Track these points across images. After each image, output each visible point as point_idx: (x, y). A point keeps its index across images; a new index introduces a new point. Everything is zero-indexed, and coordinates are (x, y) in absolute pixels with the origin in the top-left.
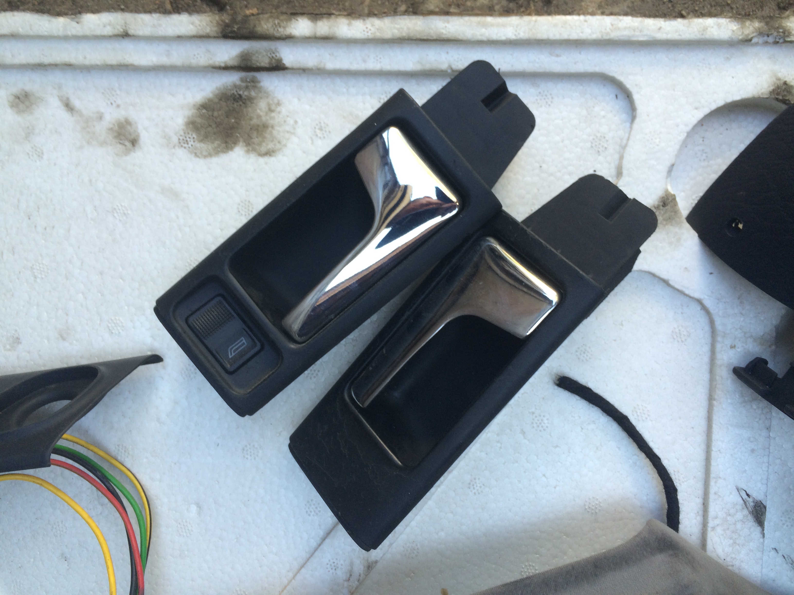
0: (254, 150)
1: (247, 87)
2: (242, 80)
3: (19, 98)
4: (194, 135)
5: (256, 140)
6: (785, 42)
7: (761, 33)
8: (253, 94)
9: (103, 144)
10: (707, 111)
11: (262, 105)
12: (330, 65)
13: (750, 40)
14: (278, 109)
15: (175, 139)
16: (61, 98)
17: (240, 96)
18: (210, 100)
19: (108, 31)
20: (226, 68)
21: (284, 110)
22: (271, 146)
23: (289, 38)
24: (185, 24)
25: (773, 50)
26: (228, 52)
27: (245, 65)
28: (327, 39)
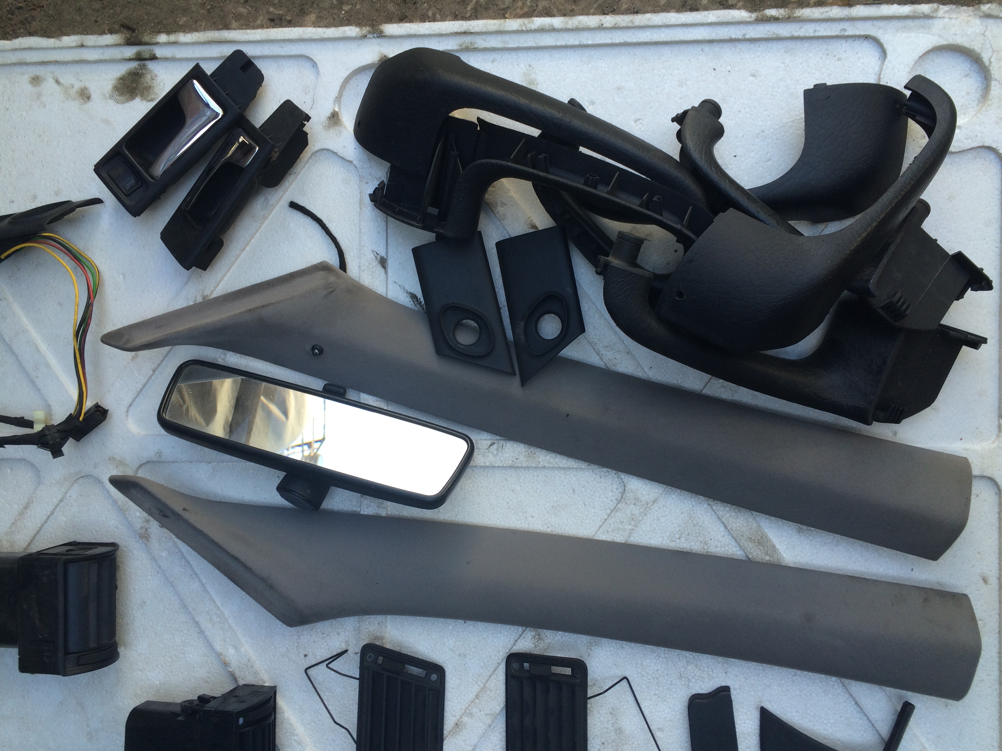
0: (145, 99)
1: (141, 68)
2: (139, 65)
3: (34, 79)
4: (117, 93)
5: (145, 94)
6: (382, 36)
7: (370, 33)
8: (144, 71)
9: (74, 99)
10: (350, 71)
11: (148, 77)
12: (178, 56)
13: (366, 36)
14: (156, 79)
15: (108, 95)
16: (53, 78)
17: (138, 73)
18: (124, 76)
19: (74, 44)
20: (130, 60)
21: (159, 80)
22: (153, 96)
23: (157, 44)
24: (109, 39)
25: (378, 40)
26: (130, 51)
27: (139, 58)
28: (175, 43)
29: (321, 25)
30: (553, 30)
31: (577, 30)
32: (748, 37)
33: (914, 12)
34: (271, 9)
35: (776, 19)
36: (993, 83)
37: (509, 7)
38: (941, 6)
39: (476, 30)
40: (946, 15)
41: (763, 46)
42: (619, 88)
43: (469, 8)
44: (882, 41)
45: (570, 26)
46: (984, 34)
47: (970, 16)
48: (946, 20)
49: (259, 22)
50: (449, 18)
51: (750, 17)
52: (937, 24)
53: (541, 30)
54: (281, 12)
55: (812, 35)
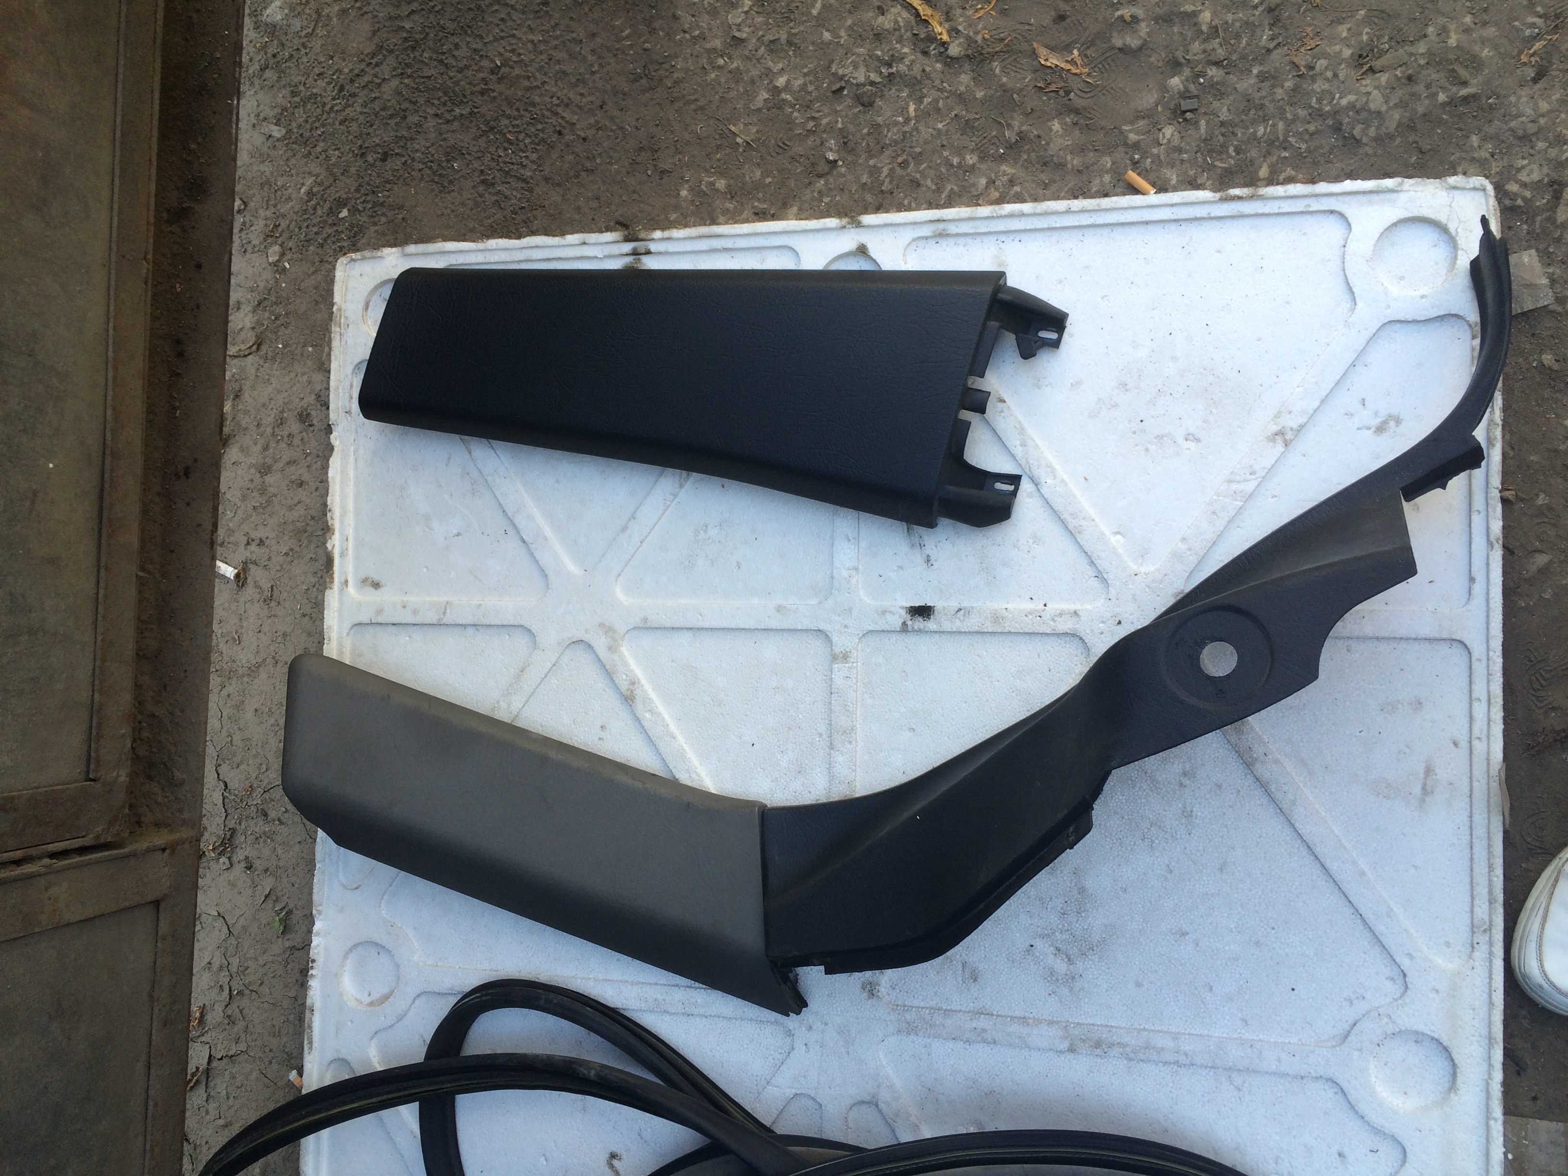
1: (636, 262)
2: (634, 259)
7: (849, 223)
8: (639, 266)
10: (830, 259)
12: (670, 251)
19: (577, 242)
20: (627, 255)
23: (653, 239)
24: (609, 236)
25: (857, 230)
26: (628, 247)
27: (635, 253)
28: (668, 239)
29: (802, 217)
30: (1022, 215)
31: (1046, 214)
32: (1212, 215)
33: (1378, 186)
34: (756, 204)
35: (1240, 198)
36: (1460, 253)
37: (981, 194)
38: (1406, 180)
39: (950, 217)
40: (1412, 188)
41: (1229, 223)
42: (1086, 267)
43: (943, 196)
44: (1346, 215)
45: (1038, 211)
46: (1450, 206)
47: (1437, 188)
48: (1412, 193)
49: (744, 216)
50: (924, 206)
51: (1215, 197)
52: (1403, 197)
53: (1011, 216)
54: (765, 206)
55: (1277, 211)
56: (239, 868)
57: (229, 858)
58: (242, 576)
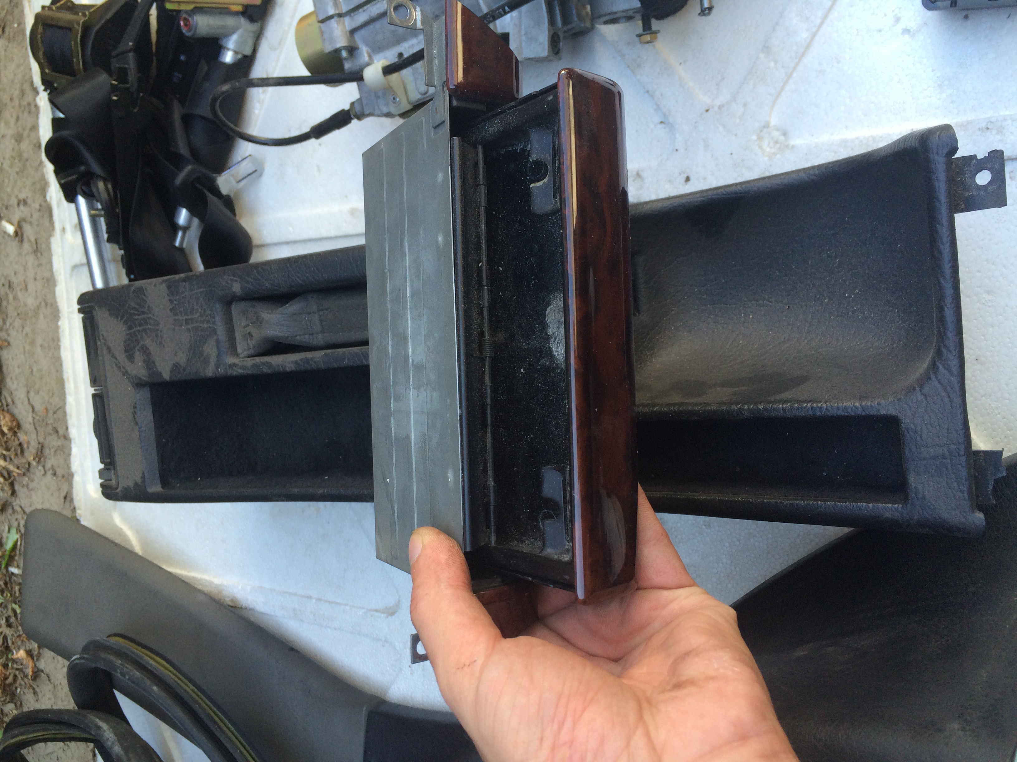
56: (49, 473)
57: (44, 467)
58: (19, 233)
